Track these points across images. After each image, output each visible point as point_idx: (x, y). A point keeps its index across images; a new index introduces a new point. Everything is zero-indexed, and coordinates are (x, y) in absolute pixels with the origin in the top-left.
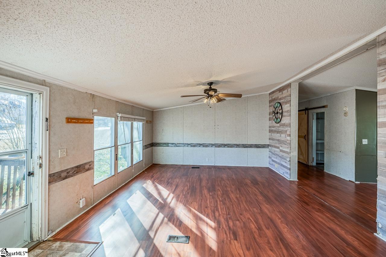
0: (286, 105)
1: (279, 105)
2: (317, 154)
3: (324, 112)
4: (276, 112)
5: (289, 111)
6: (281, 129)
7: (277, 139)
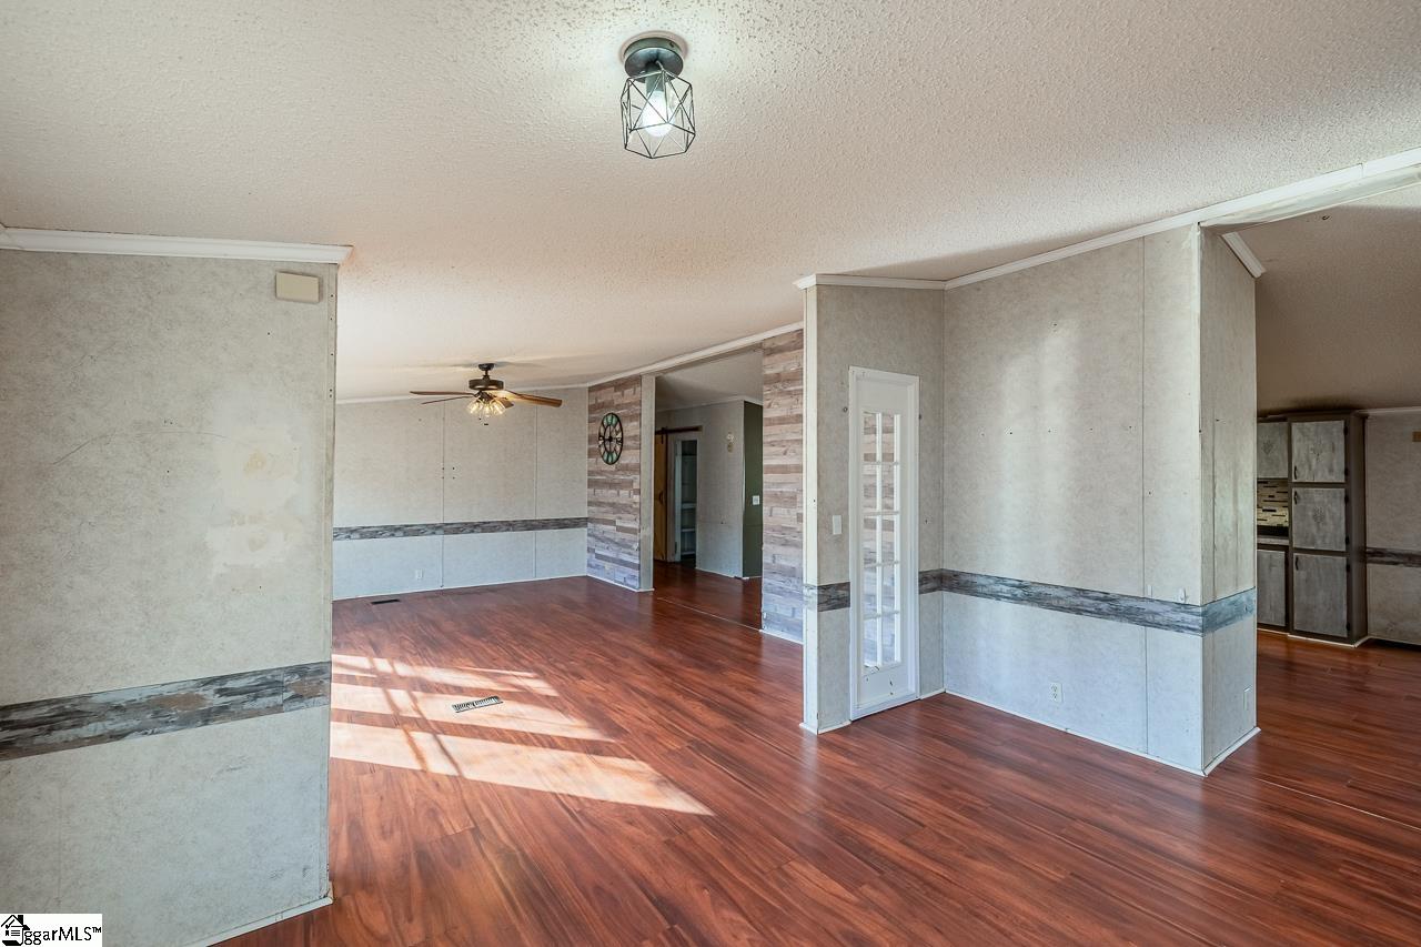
0: (632, 424)
1: (614, 420)
2: (683, 534)
3: (695, 442)
4: (607, 437)
5: (637, 438)
6: (620, 477)
7: (611, 501)
